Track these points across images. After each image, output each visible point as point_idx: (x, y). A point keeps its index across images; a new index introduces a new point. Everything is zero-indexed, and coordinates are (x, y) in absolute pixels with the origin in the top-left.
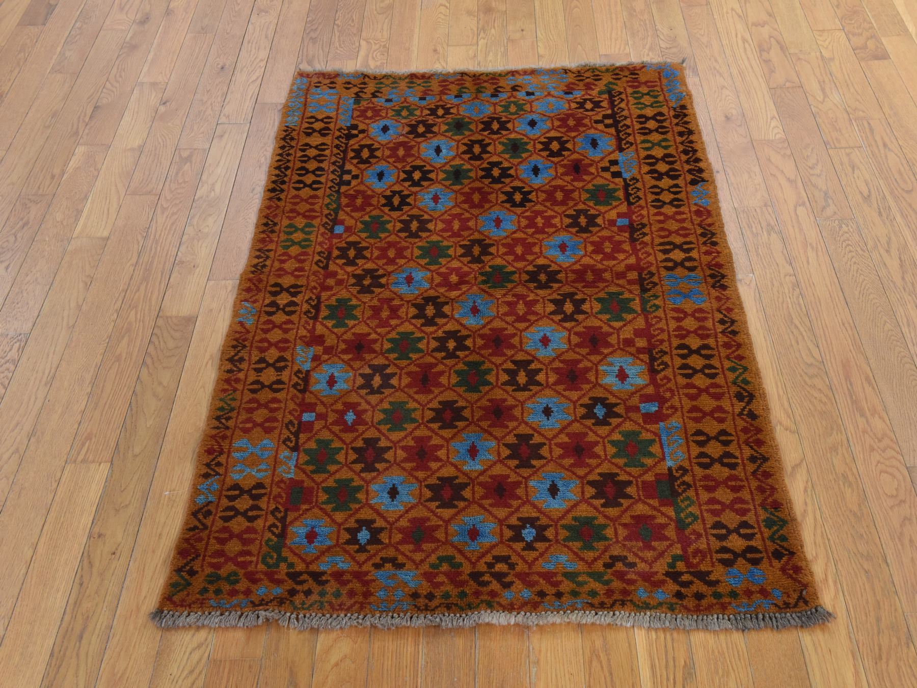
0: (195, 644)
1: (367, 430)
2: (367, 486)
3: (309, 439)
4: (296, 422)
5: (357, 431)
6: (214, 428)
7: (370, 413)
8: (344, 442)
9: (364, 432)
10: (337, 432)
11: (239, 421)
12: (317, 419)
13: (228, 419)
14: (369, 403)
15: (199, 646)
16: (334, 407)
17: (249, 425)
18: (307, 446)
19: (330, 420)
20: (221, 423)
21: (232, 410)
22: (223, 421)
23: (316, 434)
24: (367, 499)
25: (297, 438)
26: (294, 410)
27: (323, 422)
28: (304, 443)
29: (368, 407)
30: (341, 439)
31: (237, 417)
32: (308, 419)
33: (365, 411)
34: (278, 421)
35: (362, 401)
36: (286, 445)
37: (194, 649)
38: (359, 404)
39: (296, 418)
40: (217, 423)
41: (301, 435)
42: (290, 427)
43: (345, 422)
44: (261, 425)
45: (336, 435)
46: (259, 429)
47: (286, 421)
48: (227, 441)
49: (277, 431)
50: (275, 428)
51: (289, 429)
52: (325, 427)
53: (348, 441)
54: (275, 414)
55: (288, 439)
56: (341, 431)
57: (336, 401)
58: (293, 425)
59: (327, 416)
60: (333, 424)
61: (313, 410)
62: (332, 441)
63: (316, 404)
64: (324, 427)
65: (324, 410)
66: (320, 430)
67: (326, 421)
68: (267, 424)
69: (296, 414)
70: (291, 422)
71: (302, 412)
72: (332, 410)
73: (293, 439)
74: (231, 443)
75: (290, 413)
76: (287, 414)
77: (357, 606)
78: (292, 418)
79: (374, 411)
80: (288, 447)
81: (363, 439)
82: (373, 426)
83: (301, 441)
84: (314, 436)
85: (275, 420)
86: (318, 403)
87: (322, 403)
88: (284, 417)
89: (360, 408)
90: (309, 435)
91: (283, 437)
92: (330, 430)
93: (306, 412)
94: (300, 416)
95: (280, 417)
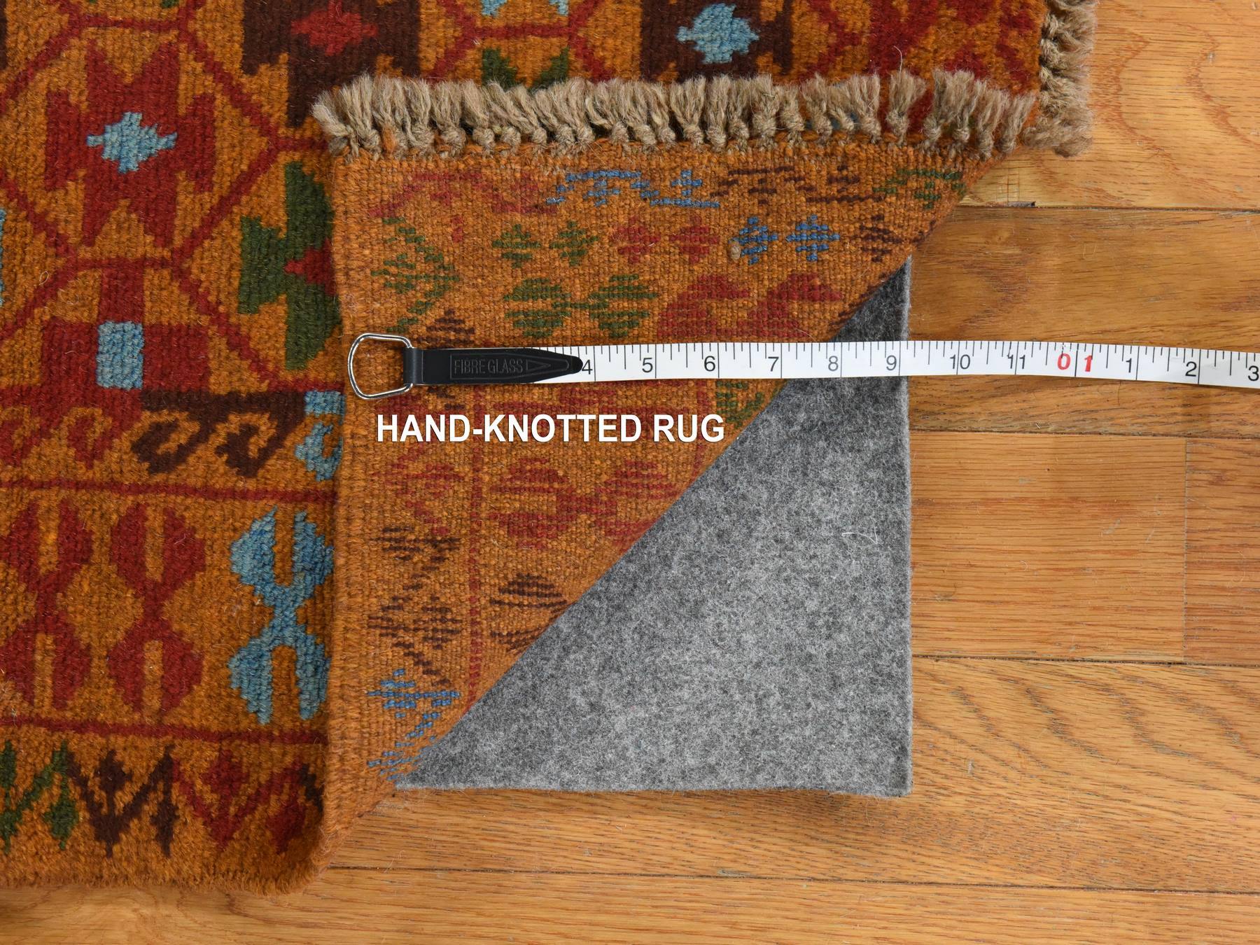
0: (1123, 735)
1: (202, 54)
2: (485, 32)
3: (238, 343)
4: (148, 418)
5: (203, 102)
6: (165, 836)
7: (110, 42)
8: (263, 163)
9: (213, 68)
10: (209, 200)
11: (126, 717)
12: (136, 314)
13: (113, 774)
14: (53, 50)
15: (1133, 715)
16: (72, 229)
17: (153, 659)
18: (274, 348)
19: (145, 245)
20: (133, 810)
21: (67, 763)
22: (123, 798)
23: (211, 310)
24: (546, 31)
25: (233, 402)
26: (76, 439)
27: (151, 278)
28: (259, 365)
29: (75, 53)
30: (243, 184)
31: (103, 729)
32: (134, 361)
33: (96, 64)
34: (138, 510)
35: (43, 81)
36: (265, 454)
37: (1144, 737)
38: (57, 102)
39: (122, 424)
40: (140, 830)
41: (219, 384)
42: (170, 446)
43: (159, 166)
44: (154, 597)
45: (223, 207)
46: (176, 607)
47: (133, 470)
48: (246, 754)
49: (192, 511)
50: (173, 524)
51: (183, 453)
52: (177, 268)
53: (259, 144)
54: (99, 532)
55: (235, 452)
56: (202, 178)
57: (41, 223)
58: (160, 432)
59: (121, 263)
60: (161, 229)
61: (89, 335)
62: (251, 223)
63: (51, 328)
64: (181, 274)
65: (89, 282)
66: (192, 289)
67: (142, 263)
68: (153, 567)
69: (102, 423)
70: (144, 447)
71: (91, 393)
72: (91, 234)
73: (235, 421)
74: (255, 737)
75: (91, 456)
76: (97, 473)
77: (1014, 40)
78: (123, 442)
79: (100, 21)
80: (276, 442)
81: (250, 68)
82: (179, 24)
83: (252, 383)
84: (219, 319)
85: (131, 529)
86: (43, 313)
87: (46, 292)
88: (114, 486)
89: (79, 97)
90: (219, 344)
91: (223, 476)
92: (195, 239)
93: (92, 373)
94: (113, 401)
95: (116, 506)
